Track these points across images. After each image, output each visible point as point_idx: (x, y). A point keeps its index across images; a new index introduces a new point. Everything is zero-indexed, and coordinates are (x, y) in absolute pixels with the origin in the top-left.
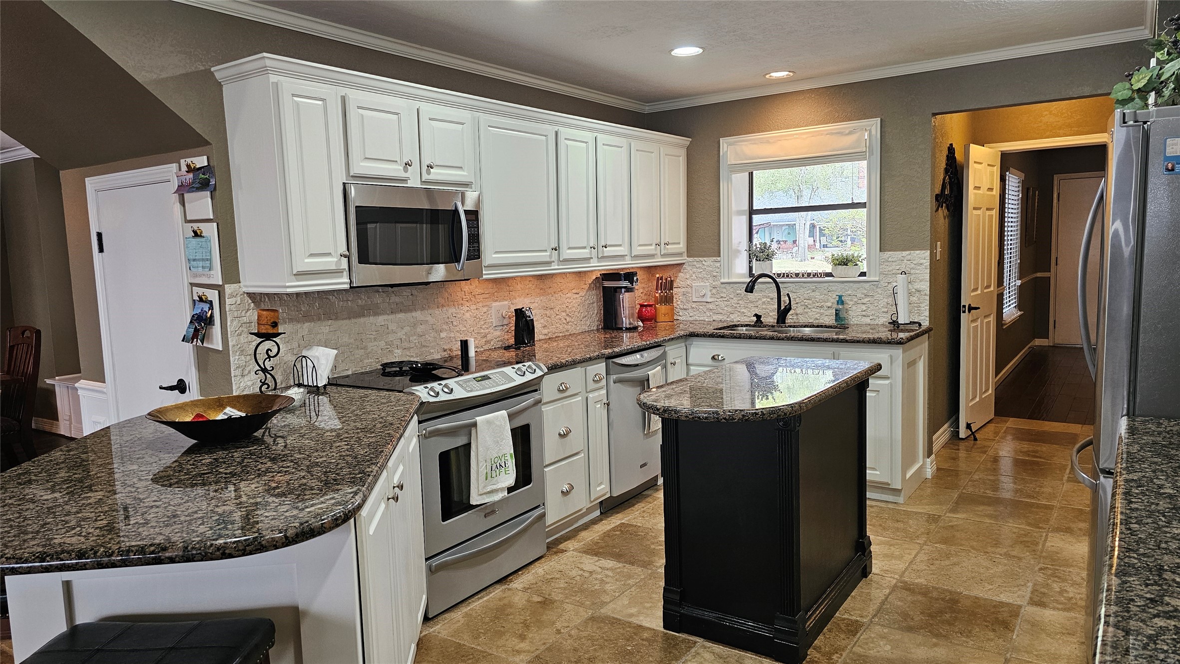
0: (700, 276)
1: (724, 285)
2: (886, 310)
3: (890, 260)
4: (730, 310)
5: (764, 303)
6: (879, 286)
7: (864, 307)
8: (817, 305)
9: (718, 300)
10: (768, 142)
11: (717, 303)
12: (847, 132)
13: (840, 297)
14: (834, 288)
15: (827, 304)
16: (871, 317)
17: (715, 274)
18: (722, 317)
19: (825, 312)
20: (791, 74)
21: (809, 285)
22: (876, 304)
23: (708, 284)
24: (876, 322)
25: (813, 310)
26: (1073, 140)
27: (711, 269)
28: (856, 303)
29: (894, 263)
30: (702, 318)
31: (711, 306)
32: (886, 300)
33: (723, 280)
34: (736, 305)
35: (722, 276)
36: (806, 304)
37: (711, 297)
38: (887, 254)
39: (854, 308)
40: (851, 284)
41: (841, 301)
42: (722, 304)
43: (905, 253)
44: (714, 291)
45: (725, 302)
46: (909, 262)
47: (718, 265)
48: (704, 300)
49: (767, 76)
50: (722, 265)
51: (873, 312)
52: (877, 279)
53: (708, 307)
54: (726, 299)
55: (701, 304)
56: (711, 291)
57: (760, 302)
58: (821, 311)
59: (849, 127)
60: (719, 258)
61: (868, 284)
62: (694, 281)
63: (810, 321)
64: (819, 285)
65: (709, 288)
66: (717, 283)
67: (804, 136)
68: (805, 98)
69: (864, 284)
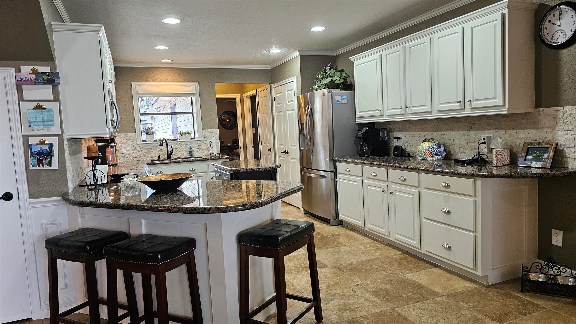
0: (126, 142)
1: (138, 145)
2: (206, 150)
3: (206, 132)
4: (142, 155)
5: (158, 151)
6: (203, 142)
7: (198, 150)
8: (181, 150)
9: (136, 152)
10: (156, 86)
11: (135, 153)
12: (188, 86)
13: (191, 146)
14: (187, 144)
15: (184, 150)
16: (201, 153)
17: (133, 140)
18: (138, 159)
19: (184, 153)
20: (171, 61)
21: (176, 143)
22: (202, 149)
23: (130, 145)
24: (203, 155)
25: (179, 152)
26: (221, 96)
27: (131, 138)
28: (195, 149)
29: (207, 134)
30: (128, 160)
31: (132, 155)
32: (206, 147)
33: (137, 143)
34: (145, 153)
35: (137, 141)
36: (176, 150)
37: (132, 151)
38: (205, 130)
39: (195, 150)
40: (193, 142)
41: (191, 148)
42: (138, 153)
43: (210, 130)
44: (133, 148)
45: (139, 152)
46: (212, 133)
47: (135, 136)
48: (129, 152)
49: (161, 61)
50: (137, 136)
51: (202, 151)
52: (202, 139)
53: (131, 155)
54: (140, 151)
55: (127, 154)
56: (132, 148)
57: (156, 151)
58: (182, 153)
59: (189, 84)
60: (135, 133)
61: (199, 141)
62: (122, 144)
63: (178, 157)
64: (180, 143)
65: (131, 147)
66: (135, 144)
67: (171, 85)
68: (168, 71)
69: (198, 141)
